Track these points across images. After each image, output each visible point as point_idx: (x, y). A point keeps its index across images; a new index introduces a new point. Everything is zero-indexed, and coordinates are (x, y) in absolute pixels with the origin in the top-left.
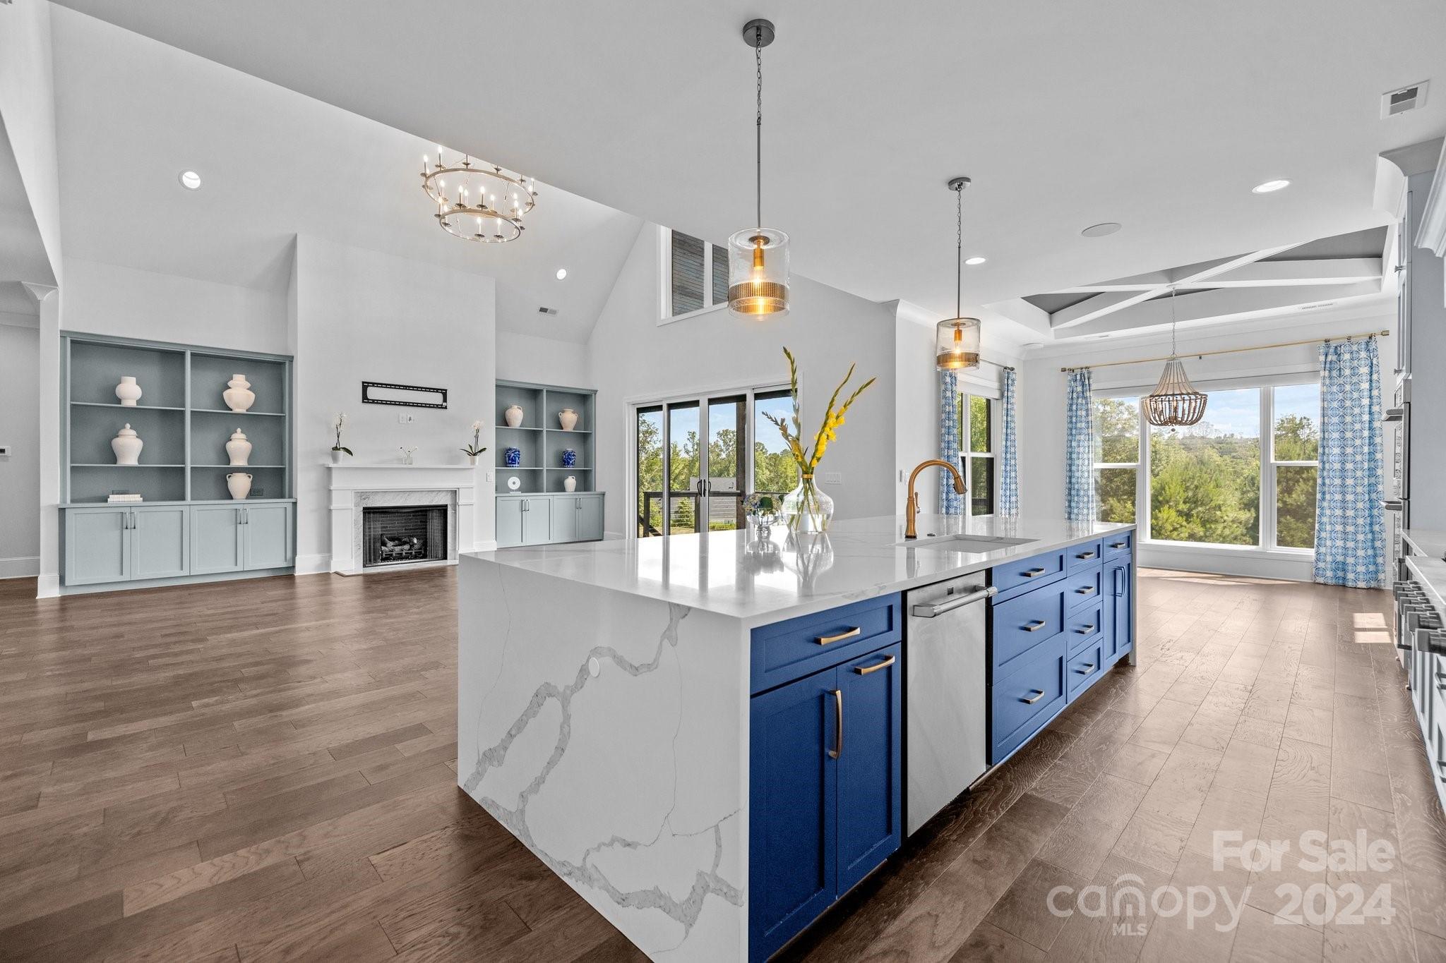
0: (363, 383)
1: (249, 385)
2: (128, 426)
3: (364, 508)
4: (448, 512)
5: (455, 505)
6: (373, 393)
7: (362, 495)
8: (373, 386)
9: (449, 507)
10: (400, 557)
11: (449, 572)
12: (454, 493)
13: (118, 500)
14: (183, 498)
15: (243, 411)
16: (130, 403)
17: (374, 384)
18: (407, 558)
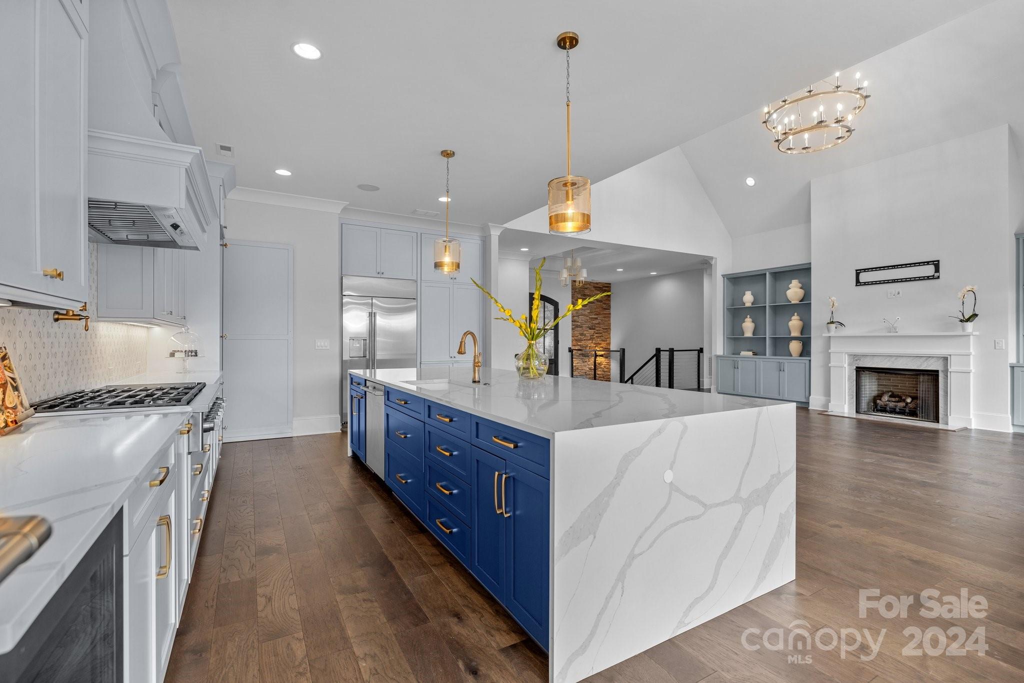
0: (856, 270)
1: (800, 285)
2: (748, 316)
3: (857, 367)
4: (940, 378)
5: (946, 371)
6: (864, 277)
7: (854, 357)
8: (865, 271)
9: (940, 372)
10: (893, 411)
11: (941, 435)
12: (945, 359)
13: (747, 354)
14: (765, 355)
15: (797, 302)
16: (748, 304)
17: (865, 270)
18: (899, 413)
